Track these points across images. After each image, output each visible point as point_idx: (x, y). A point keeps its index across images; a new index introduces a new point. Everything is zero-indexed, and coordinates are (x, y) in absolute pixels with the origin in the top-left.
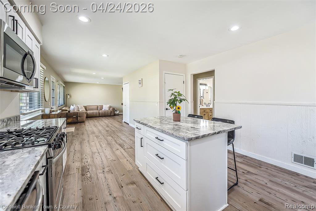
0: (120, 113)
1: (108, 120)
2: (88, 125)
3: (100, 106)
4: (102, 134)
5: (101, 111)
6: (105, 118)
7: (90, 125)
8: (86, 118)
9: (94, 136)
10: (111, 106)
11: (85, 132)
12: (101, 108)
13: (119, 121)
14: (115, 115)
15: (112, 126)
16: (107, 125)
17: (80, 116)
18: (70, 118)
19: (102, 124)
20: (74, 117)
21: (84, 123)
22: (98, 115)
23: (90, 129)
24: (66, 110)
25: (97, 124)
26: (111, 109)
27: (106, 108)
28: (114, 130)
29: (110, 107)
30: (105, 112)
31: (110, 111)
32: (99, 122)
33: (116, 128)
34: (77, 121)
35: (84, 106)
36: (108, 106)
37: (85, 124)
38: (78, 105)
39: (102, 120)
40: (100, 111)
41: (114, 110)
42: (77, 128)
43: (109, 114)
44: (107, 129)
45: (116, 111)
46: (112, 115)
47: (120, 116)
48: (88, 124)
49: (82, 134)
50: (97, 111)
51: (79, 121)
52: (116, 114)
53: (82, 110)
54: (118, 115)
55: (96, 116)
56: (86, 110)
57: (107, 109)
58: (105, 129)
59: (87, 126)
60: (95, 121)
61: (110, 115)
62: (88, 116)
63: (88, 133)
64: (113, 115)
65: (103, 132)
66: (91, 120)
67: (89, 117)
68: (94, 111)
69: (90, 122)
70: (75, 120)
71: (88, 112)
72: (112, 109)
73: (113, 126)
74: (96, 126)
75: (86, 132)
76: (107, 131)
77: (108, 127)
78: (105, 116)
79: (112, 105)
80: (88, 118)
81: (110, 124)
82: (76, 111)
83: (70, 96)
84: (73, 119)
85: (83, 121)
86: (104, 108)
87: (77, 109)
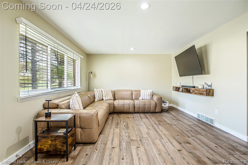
3: (135, 91)
5: (138, 101)
10: (154, 92)
12: (136, 95)
14: (163, 111)
17: (82, 125)
22: (131, 110)
26: (155, 98)
29: (153, 95)
30: (145, 105)
31: (153, 103)
36: (149, 91)
40: (136, 101)
41: (161, 100)
43: (152, 110)
45: (164, 102)
46: (156, 111)
50: (131, 102)
52: (163, 109)
54: (168, 110)
55: (128, 111)
56: (114, 99)
57: (148, 98)
61: (154, 112)
62: (116, 111)
64: (160, 111)
68: (126, 101)
71: (116, 103)
72: (157, 99)
78: (144, 113)
79: (156, 91)
84: (53, 143)
85: (89, 141)
86: (141, 95)
87: (98, 97)
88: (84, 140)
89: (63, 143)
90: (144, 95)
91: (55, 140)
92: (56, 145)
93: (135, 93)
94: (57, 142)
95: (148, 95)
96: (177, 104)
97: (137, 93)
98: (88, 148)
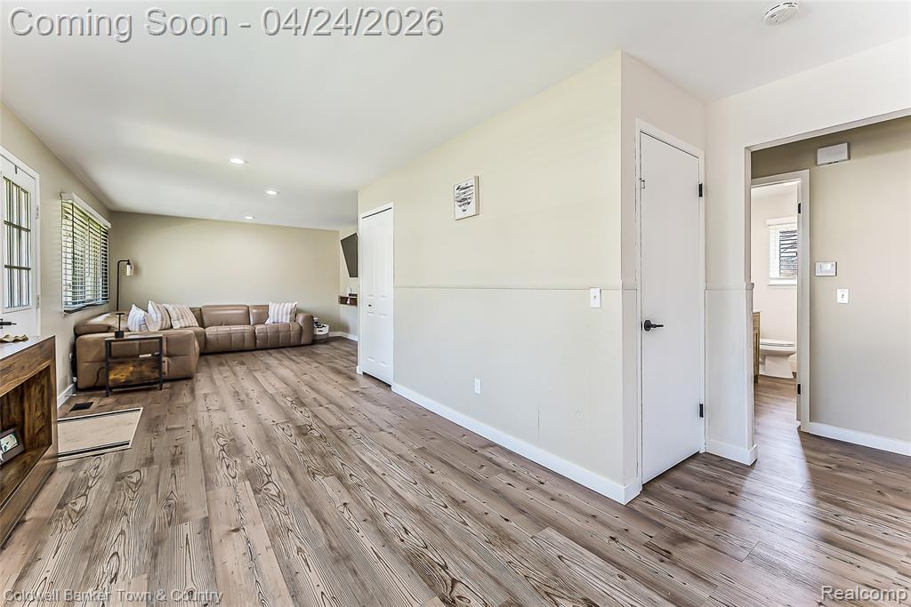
0: (333, 334)
1: (294, 367)
2: (206, 396)
3: (256, 307)
4: (279, 457)
5: (262, 326)
6: (279, 356)
7: (217, 394)
8: (202, 354)
9: (239, 471)
10: (299, 306)
11: (192, 447)
12: (259, 315)
13: (339, 372)
14: (315, 341)
15: (316, 395)
16: (295, 391)
17: (172, 351)
18: (120, 363)
19: (271, 391)
20: (145, 359)
21: (189, 382)
22: (248, 344)
23: (218, 419)
24: (108, 329)
25: (248, 384)
26: (300, 318)
27: (279, 314)
28: (334, 422)
29: (296, 312)
30: (277, 332)
31: (295, 328)
32: (258, 375)
33: (341, 408)
34: (157, 375)
35: (192, 310)
36: (289, 306)
37: (192, 391)
38: (170, 303)
39: (268, 367)
40: (258, 327)
41: (311, 321)
42: (155, 414)
43: (293, 340)
44: (301, 416)
45: (318, 326)
46: (302, 342)
47: (334, 344)
48: (206, 391)
49: (174, 462)
50: (247, 327)
51: (166, 376)
52: (318, 338)
53: (185, 324)
54: (327, 340)
55: (240, 347)
56: (202, 324)
57: (286, 319)
58: (290, 419)
59: (201, 404)
60: (240, 370)
61: (298, 344)
62: (211, 349)
63: (208, 450)
64: (309, 341)
65: (284, 436)
66: (221, 364)
67: (214, 352)
68: (234, 328)
69: (216, 376)
70: (146, 371)
71: (211, 331)
72: (305, 320)
73: (323, 401)
74: (243, 397)
75: (196, 443)
76: (303, 431)
77: (303, 404)
78: (277, 347)
79: (301, 306)
80: (209, 357)
81: (305, 388)
82: (154, 329)
83: (136, 270)
84: (138, 369)
85: (183, 374)
86: (271, 313)
87: (162, 320)
88: (173, 374)
89: (154, 368)
90: (278, 313)
91: (141, 365)
92: (141, 372)
93: (255, 311)
94: (144, 367)
95: (287, 314)
96: (346, 329)
97: (260, 311)
98: (184, 388)
